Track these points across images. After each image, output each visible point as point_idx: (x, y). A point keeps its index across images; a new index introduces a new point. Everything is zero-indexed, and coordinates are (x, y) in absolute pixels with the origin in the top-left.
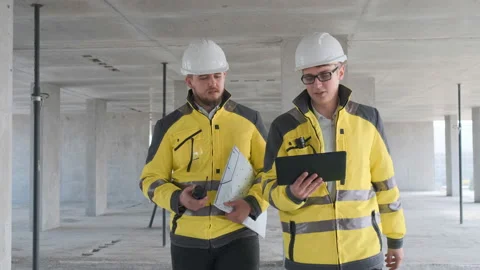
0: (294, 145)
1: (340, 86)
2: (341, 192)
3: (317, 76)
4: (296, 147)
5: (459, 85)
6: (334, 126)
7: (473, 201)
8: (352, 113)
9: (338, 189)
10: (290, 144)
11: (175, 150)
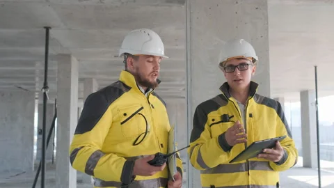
1: (251, 82)
3: (236, 66)
5: (316, 67)
6: (245, 111)
7: (302, 166)
8: (259, 103)
10: (214, 120)
11: (122, 123)
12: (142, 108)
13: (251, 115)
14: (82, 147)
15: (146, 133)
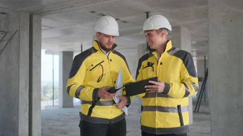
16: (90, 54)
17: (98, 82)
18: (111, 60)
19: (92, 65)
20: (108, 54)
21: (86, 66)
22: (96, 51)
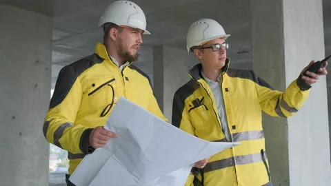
0: (193, 106)
2: (235, 135)
4: (195, 107)
9: (231, 133)
10: (190, 106)
11: (90, 94)
12: (114, 79)
13: (227, 90)
14: (53, 119)
15: (112, 105)
16: (91, 64)
17: (102, 115)
18: (127, 79)
19: (94, 85)
20: (121, 67)
21: (83, 87)
22: (100, 60)
